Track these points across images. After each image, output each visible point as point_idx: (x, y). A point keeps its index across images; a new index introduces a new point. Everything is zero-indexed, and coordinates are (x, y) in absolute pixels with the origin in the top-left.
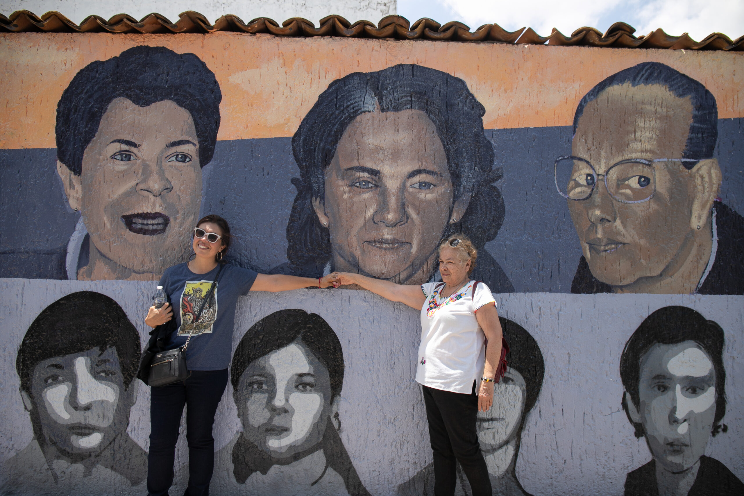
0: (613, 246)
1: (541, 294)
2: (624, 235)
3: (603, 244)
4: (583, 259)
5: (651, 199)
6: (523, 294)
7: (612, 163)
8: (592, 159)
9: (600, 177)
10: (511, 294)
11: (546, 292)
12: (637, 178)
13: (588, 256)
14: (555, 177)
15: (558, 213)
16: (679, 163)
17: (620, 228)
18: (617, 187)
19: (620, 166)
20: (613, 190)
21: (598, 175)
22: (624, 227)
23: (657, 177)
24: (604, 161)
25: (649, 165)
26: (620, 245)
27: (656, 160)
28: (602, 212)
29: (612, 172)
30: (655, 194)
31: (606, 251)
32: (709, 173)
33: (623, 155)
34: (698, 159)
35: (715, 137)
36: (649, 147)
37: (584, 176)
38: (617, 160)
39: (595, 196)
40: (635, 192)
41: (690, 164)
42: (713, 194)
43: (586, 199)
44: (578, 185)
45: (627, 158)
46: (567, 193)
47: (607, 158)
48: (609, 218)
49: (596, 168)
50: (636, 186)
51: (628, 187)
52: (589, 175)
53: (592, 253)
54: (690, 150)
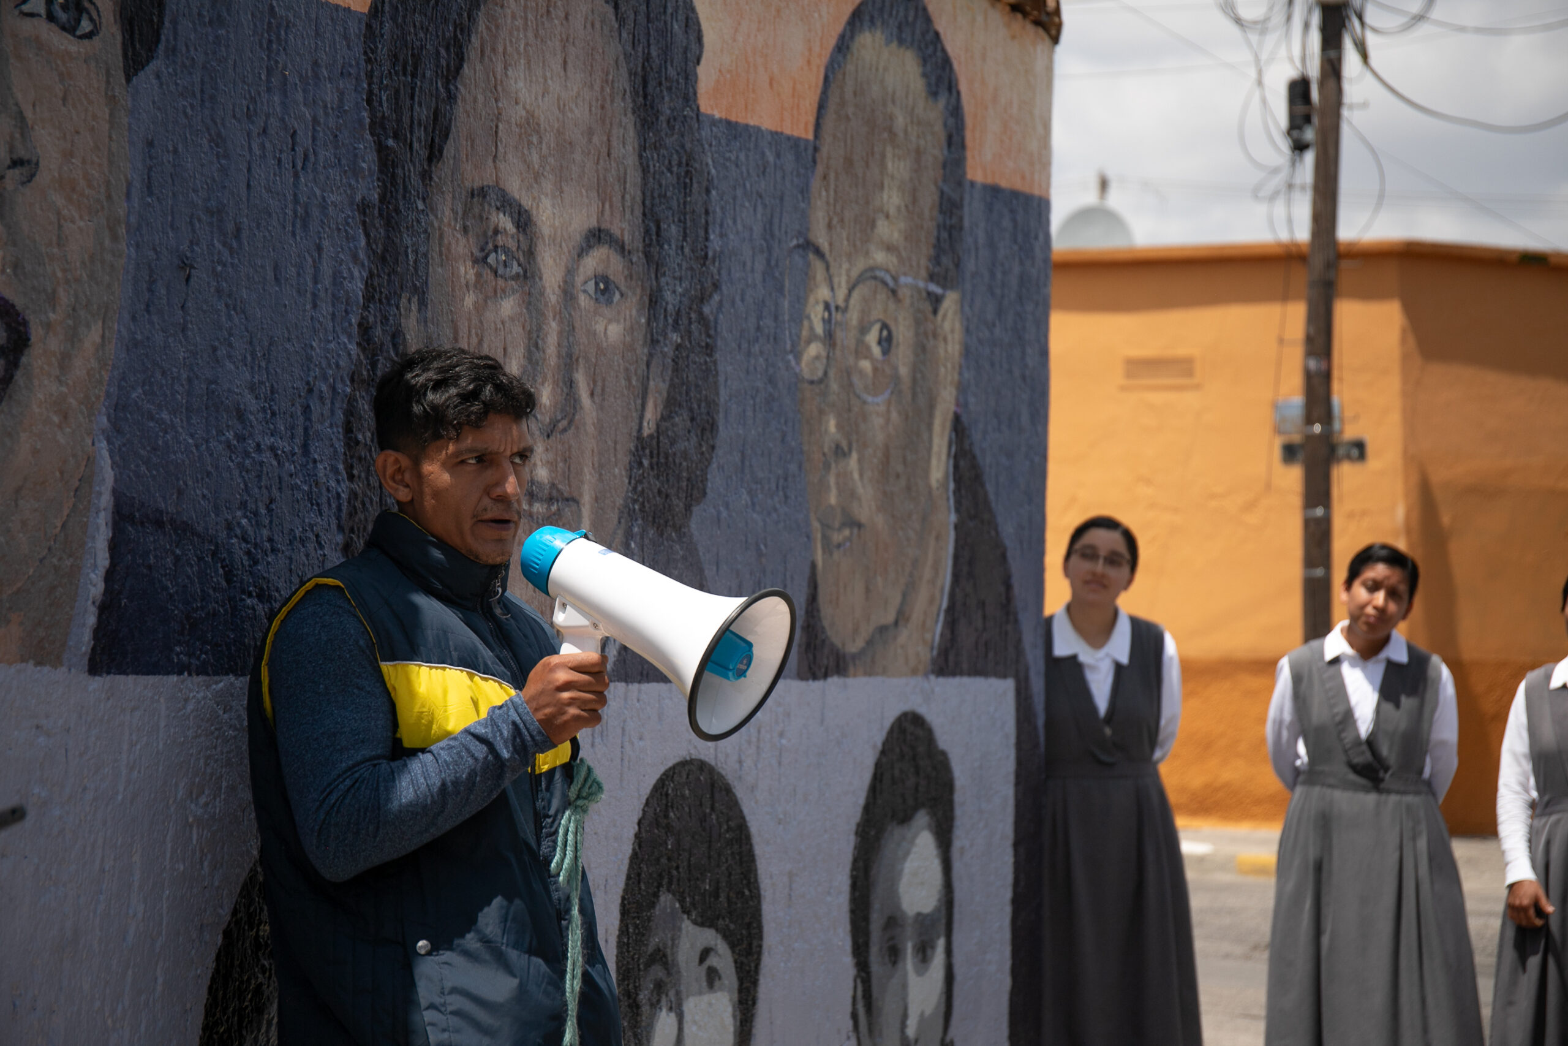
0: (848, 532)
2: (860, 499)
3: (837, 526)
4: (813, 566)
5: (891, 392)
7: (855, 273)
8: (833, 255)
9: (839, 316)
12: (879, 326)
13: (819, 559)
14: (786, 302)
15: (786, 422)
16: (924, 294)
17: (856, 476)
18: (857, 352)
19: (861, 286)
20: (851, 360)
21: (837, 308)
22: (861, 475)
23: (901, 328)
24: (845, 266)
25: (894, 292)
26: (855, 530)
27: (903, 280)
28: (839, 426)
29: (852, 302)
30: (896, 378)
31: (839, 546)
32: (952, 331)
33: (867, 253)
34: (944, 287)
35: (961, 228)
36: (896, 235)
37: (820, 308)
38: (861, 265)
39: (832, 373)
40: (875, 370)
41: (936, 301)
42: (954, 392)
43: (821, 381)
44: (813, 337)
45: (871, 262)
46: (798, 357)
47: (849, 256)
48: (844, 445)
49: (836, 286)
50: (876, 350)
51: (868, 356)
52: (827, 306)
53: (824, 552)
54: (936, 260)
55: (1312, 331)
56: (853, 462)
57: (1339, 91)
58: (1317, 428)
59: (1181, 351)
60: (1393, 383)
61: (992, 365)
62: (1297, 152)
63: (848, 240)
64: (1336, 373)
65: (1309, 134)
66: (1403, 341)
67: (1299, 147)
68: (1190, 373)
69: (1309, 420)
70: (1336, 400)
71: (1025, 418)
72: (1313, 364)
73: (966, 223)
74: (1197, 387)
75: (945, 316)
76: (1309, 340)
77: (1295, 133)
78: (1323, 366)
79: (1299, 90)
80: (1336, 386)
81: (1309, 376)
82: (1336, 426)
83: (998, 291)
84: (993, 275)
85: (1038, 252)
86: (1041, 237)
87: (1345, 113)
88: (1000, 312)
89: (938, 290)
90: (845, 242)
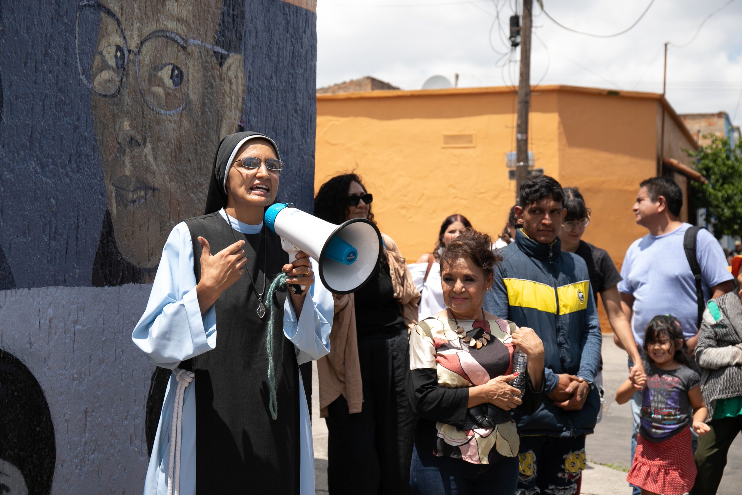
0: (142, 193)
1: (52, 289)
2: (154, 173)
3: (132, 189)
4: (108, 214)
5: (183, 109)
6: (27, 290)
7: (147, 31)
8: (124, 16)
9: (132, 57)
10: (9, 292)
11: (59, 285)
12: (171, 67)
13: (114, 209)
14: (77, 41)
15: (78, 120)
16: (211, 53)
17: (151, 158)
18: (149, 80)
19: (153, 40)
20: (144, 85)
21: (130, 51)
22: (155, 158)
23: (191, 71)
24: (137, 25)
25: (184, 48)
26: (150, 192)
27: (191, 41)
28: (131, 125)
29: (144, 49)
30: (188, 102)
31: (134, 201)
32: (236, 77)
33: (158, 20)
34: (228, 50)
35: (243, 18)
36: (185, 13)
37: (113, 49)
38: (152, 27)
39: (125, 92)
40: (168, 94)
41: (221, 59)
42: (239, 114)
43: (113, 96)
44: (105, 66)
45: (162, 27)
46: (91, 78)
47: (141, 20)
48: (139, 138)
49: (128, 37)
50: (169, 82)
51: (161, 83)
52: (119, 48)
53: (118, 204)
54: (222, 33)
55: (519, 122)
56: (148, 149)
57: (531, 21)
58: (522, 163)
59: (467, 133)
60: (555, 145)
61: (270, 101)
62: (514, 47)
63: (139, 8)
64: (529, 141)
65: (519, 39)
66: (559, 128)
67: (515, 45)
68: (471, 142)
69: (519, 161)
70: (530, 152)
71: (297, 134)
72: (519, 136)
73: (247, 15)
74: (474, 147)
75: (229, 68)
76: (519, 126)
77: (513, 39)
78: (524, 137)
79: (514, 21)
80: (530, 146)
81: (518, 141)
82: (530, 163)
83: (275, 59)
84: (270, 48)
85: (305, 40)
86: (308, 32)
87: (533, 30)
88: (276, 70)
89: (224, 52)
90: (137, 10)
